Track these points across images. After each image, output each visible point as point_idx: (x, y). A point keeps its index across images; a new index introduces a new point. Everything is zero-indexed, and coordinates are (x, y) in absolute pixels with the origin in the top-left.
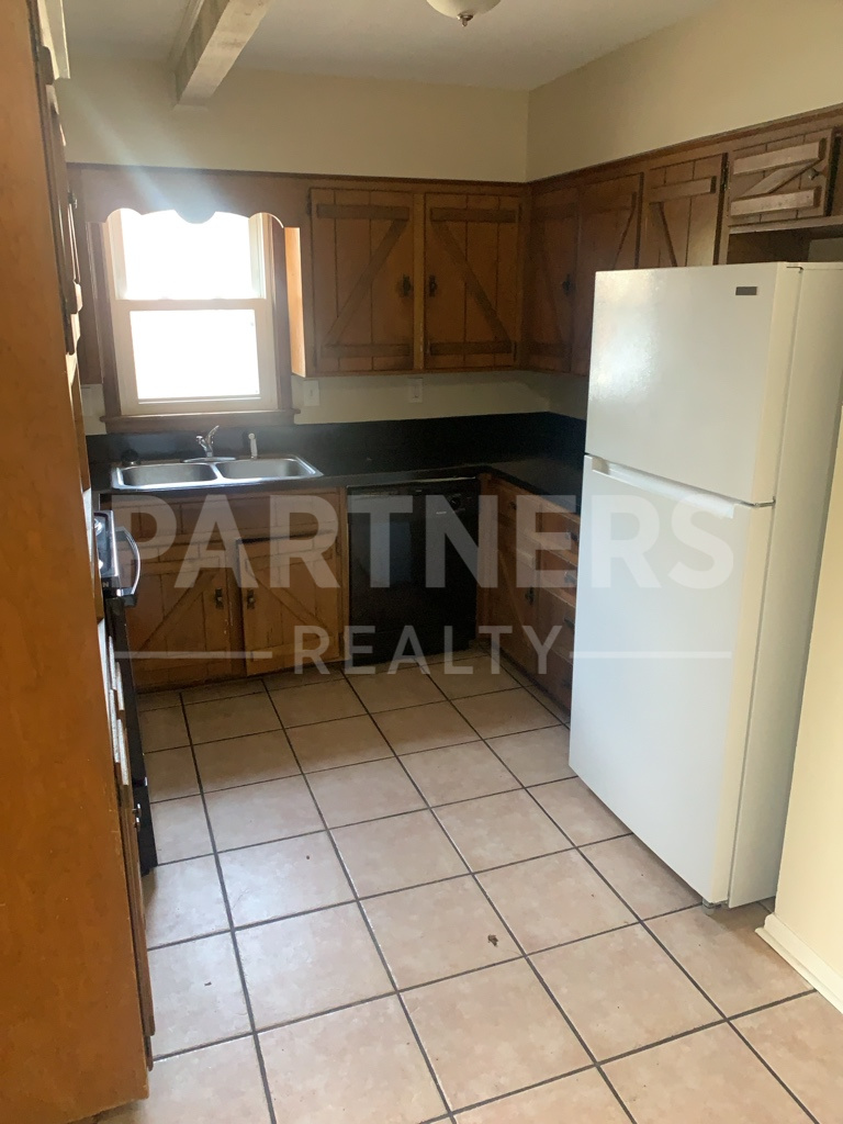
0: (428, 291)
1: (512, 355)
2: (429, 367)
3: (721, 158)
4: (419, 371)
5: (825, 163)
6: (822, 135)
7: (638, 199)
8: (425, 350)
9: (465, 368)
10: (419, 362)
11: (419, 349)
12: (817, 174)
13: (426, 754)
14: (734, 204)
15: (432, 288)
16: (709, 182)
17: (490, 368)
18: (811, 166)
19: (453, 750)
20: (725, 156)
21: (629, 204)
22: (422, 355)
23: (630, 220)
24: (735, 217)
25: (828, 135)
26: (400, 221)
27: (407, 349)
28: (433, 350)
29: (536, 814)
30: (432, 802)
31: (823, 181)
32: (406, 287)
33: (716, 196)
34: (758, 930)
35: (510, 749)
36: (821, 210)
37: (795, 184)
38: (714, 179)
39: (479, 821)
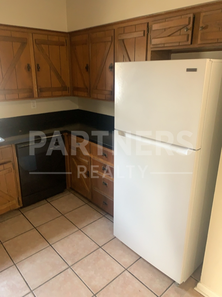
0: (37, 69)
1: (68, 91)
2: (40, 97)
3: (146, 24)
4: (36, 98)
5: (191, 25)
6: (189, 16)
7: (113, 38)
8: (38, 91)
9: (52, 96)
10: (36, 95)
11: (35, 90)
12: (188, 30)
13: (61, 241)
14: (153, 40)
15: (38, 68)
16: (143, 32)
17: (60, 96)
18: (185, 26)
19: (71, 236)
20: (148, 23)
21: (111, 40)
22: (37, 92)
23: (110, 46)
24: (154, 45)
25: (191, 16)
26: (24, 43)
27: (31, 90)
28: (41, 91)
29: (108, 258)
30: (70, 263)
31: (190, 32)
32: (29, 68)
33: (145, 38)
34: (195, 289)
35: (90, 231)
36: (189, 42)
37: (178, 33)
38: (144, 31)
39: (90, 267)
